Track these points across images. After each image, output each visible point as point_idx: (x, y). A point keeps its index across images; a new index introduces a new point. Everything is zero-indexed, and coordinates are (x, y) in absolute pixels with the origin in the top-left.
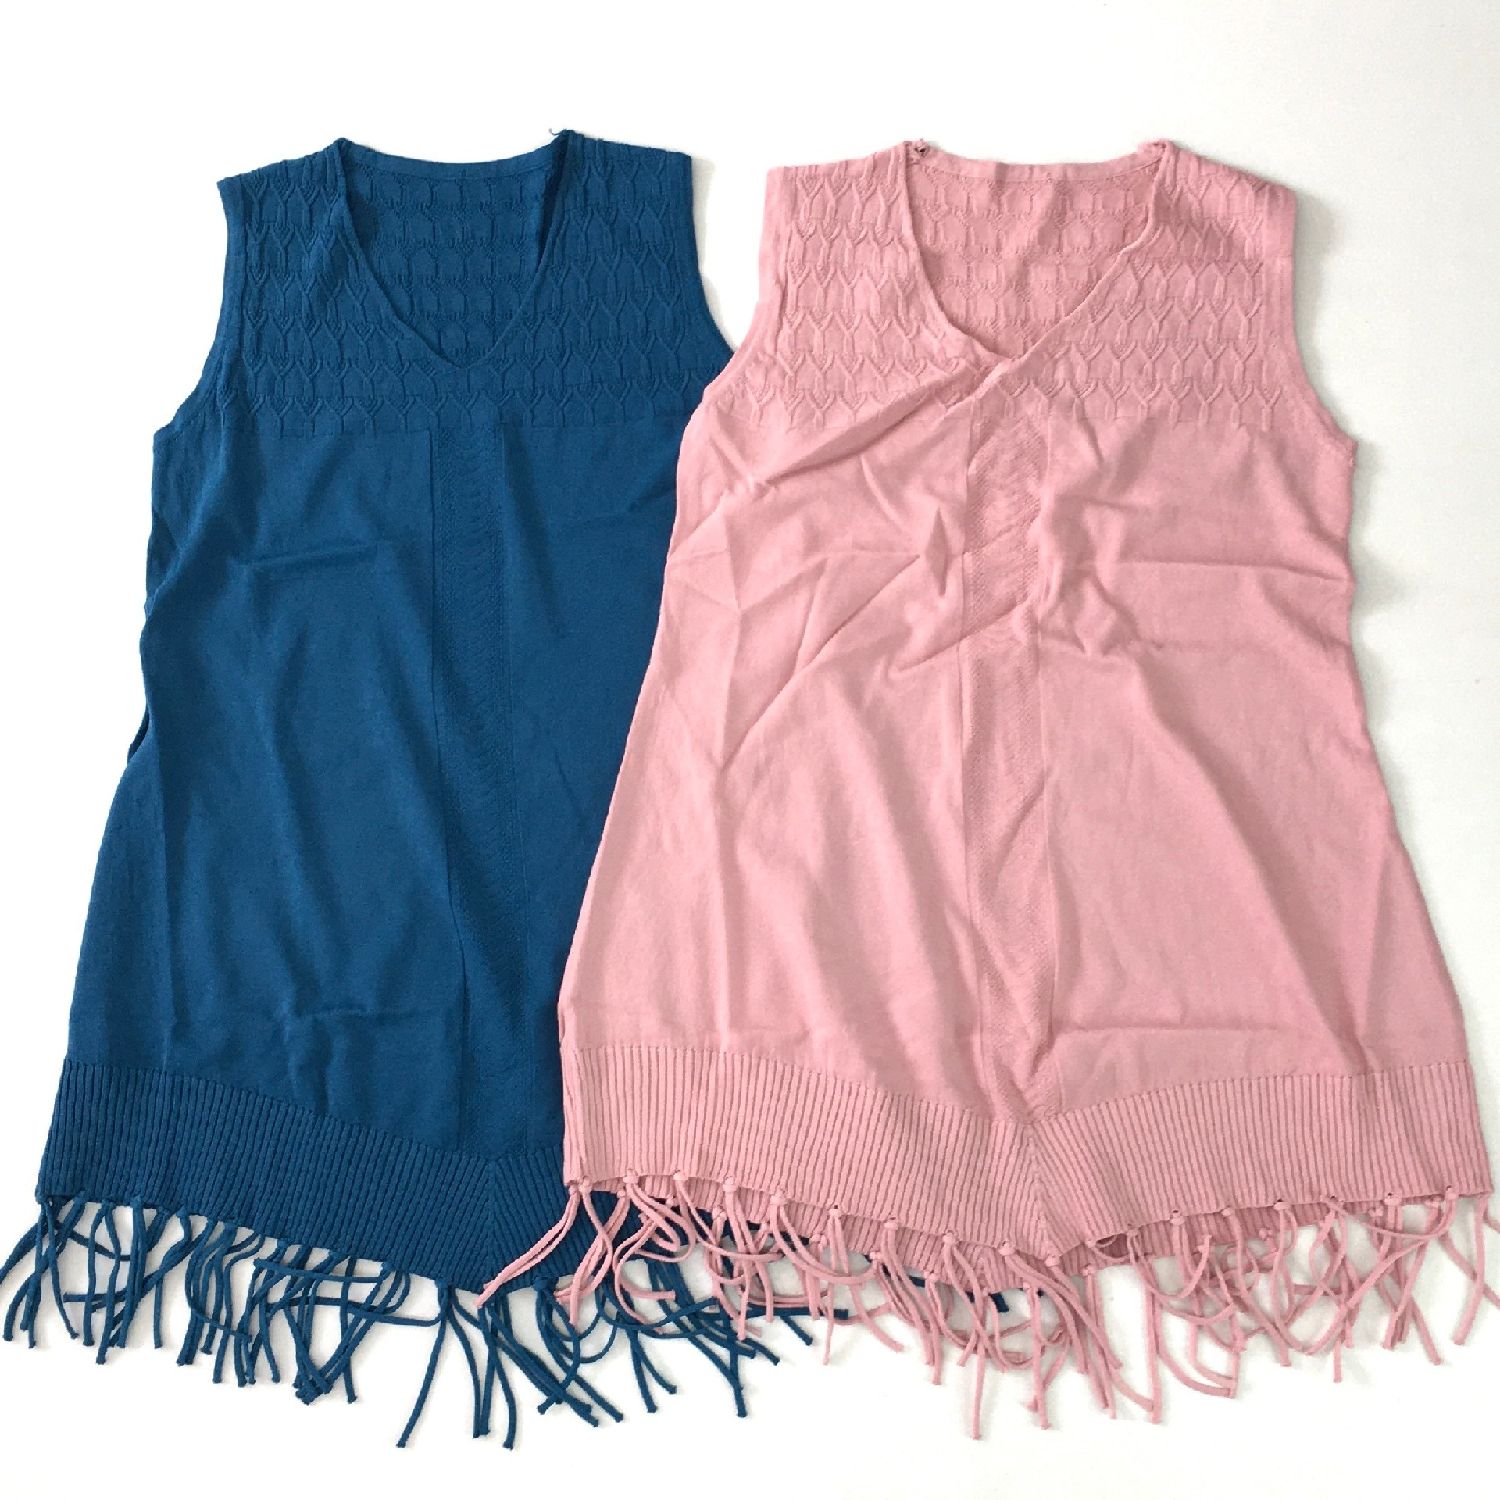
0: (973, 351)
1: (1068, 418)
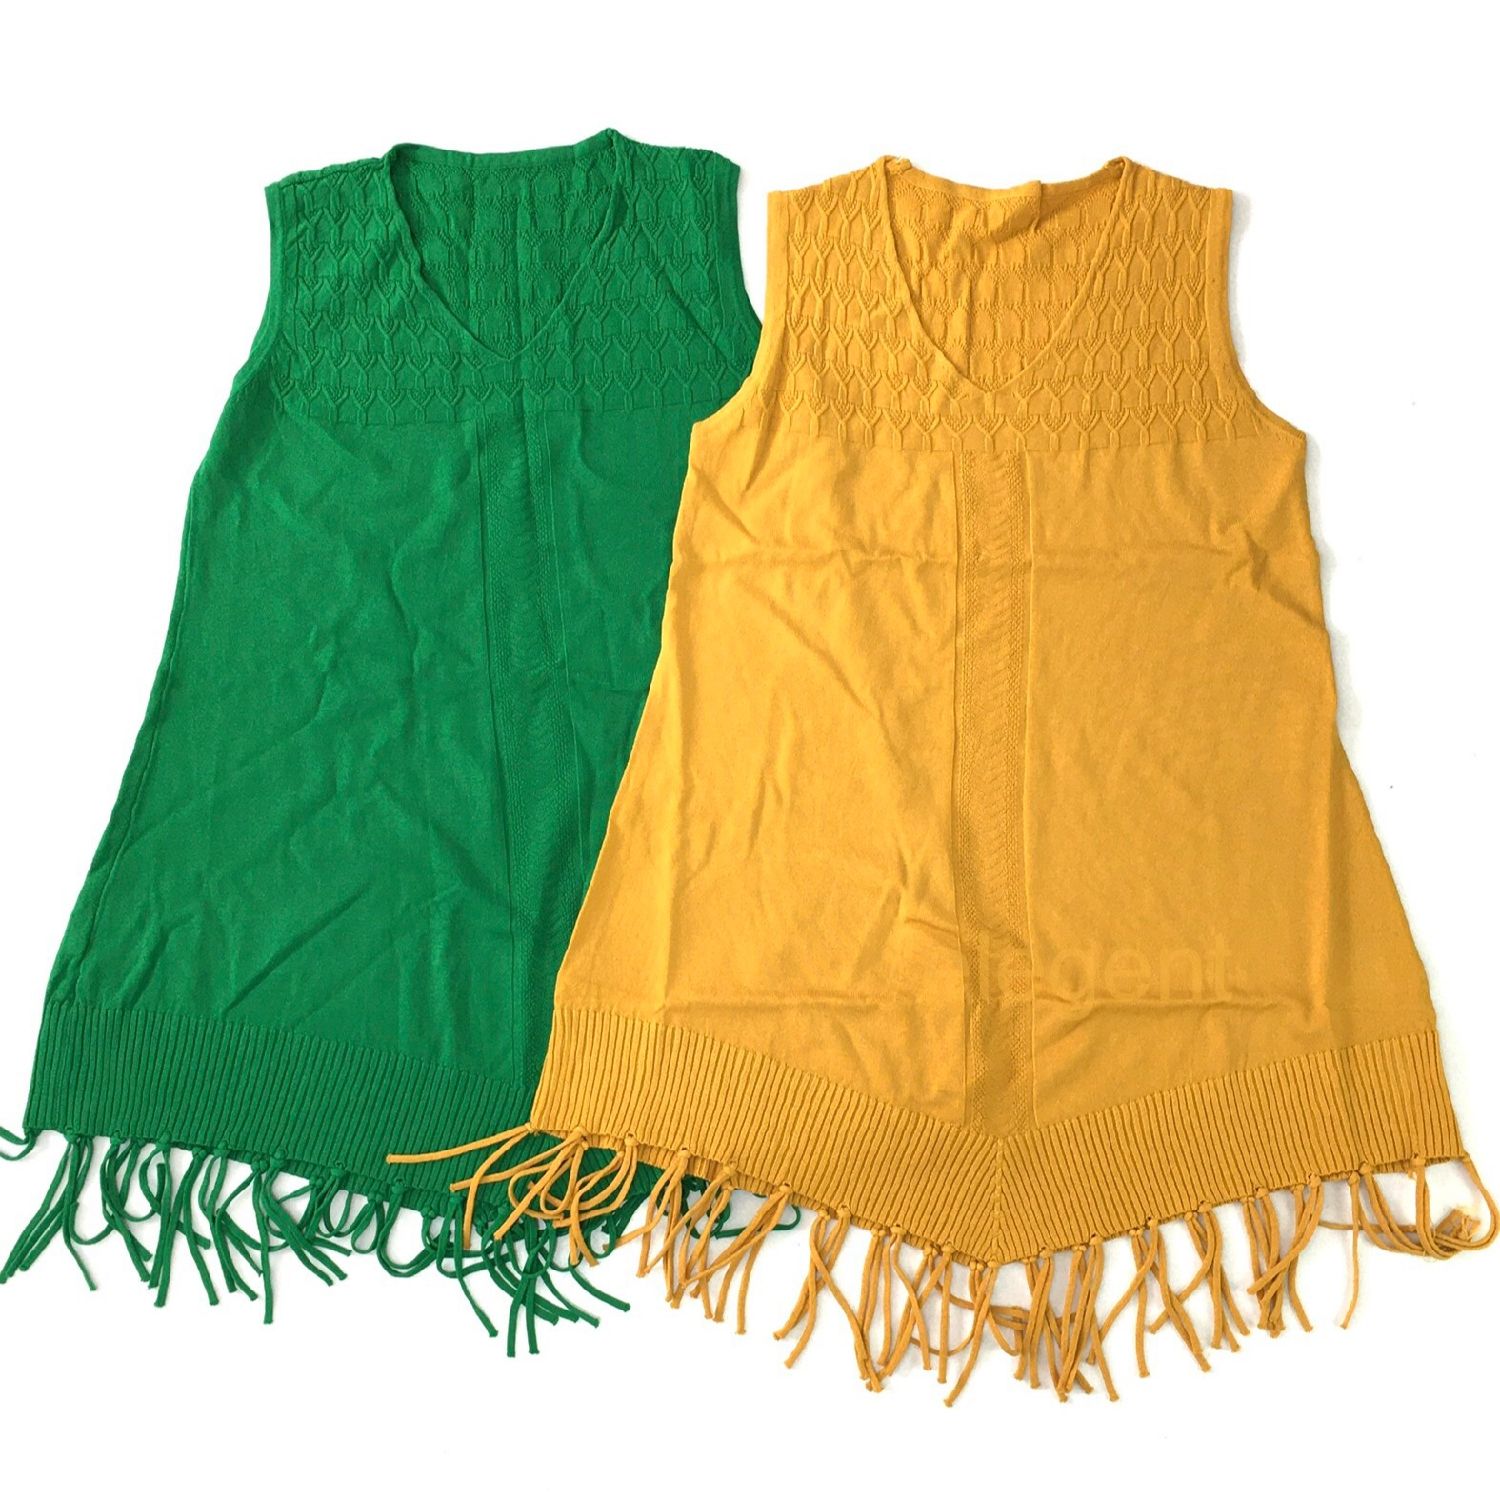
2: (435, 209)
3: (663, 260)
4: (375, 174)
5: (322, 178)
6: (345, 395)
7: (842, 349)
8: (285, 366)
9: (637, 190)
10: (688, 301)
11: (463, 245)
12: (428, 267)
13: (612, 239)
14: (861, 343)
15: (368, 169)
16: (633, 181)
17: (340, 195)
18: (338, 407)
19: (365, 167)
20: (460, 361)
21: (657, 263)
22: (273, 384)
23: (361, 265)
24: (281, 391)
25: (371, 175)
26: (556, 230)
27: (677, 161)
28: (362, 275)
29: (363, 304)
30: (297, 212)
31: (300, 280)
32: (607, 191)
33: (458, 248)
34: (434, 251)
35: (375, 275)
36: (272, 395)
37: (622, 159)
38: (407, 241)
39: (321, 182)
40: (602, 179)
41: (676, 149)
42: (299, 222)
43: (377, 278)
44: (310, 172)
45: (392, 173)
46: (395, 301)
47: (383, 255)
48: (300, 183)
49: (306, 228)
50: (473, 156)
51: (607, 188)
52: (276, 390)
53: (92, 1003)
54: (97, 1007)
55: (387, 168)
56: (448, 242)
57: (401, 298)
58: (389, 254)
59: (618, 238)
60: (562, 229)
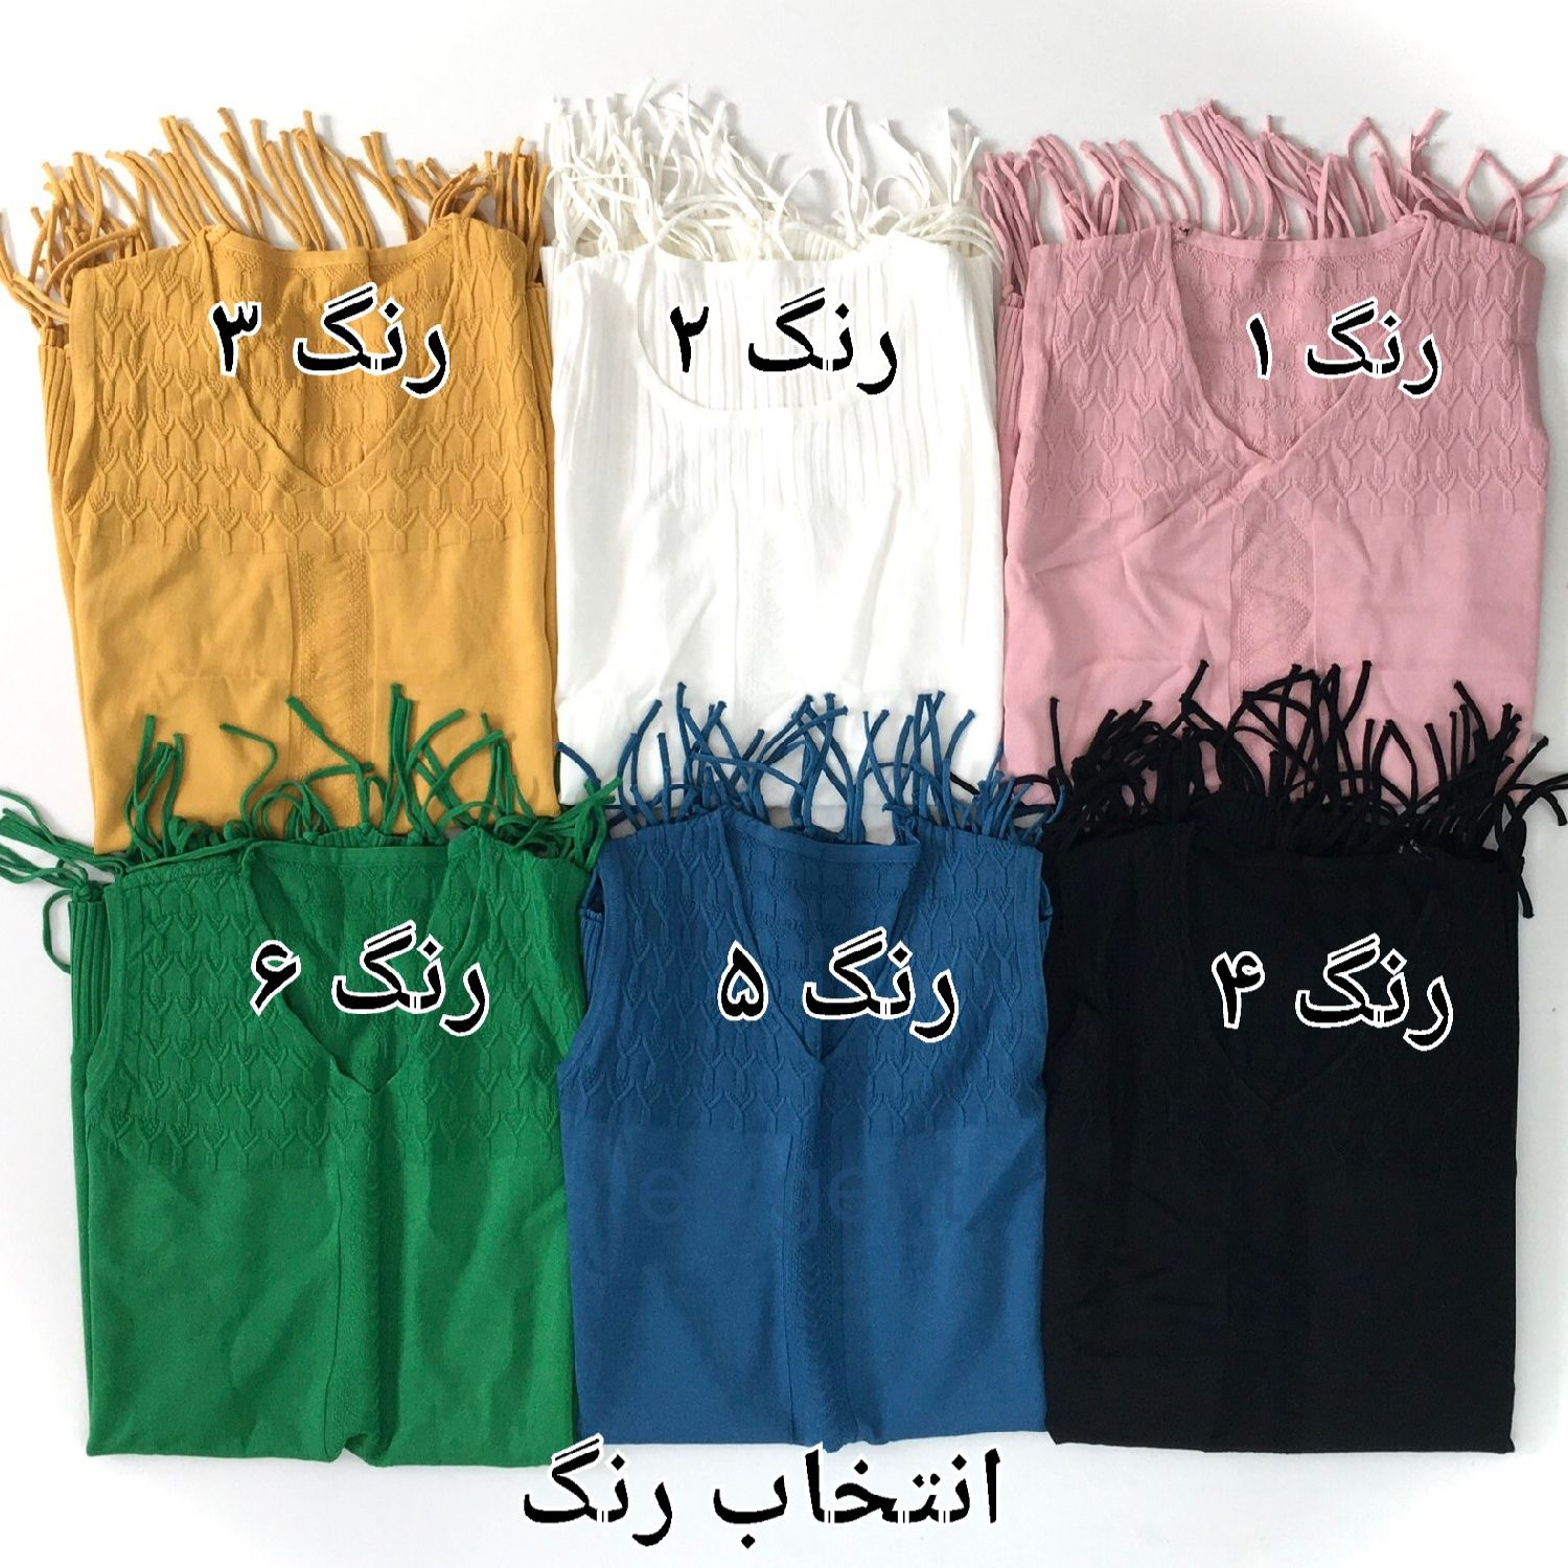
0: (1234, 447)
1: (1332, 519)
3: (531, 983)
4: (232, 878)
5: (170, 882)
6: (193, 1134)
7: (161, 438)
8: (123, 1101)
9: (502, 900)
14: (183, 431)
15: (223, 871)
17: (191, 899)
18: (185, 1148)
24: (116, 1130)
25: (227, 879)
28: (217, 994)
30: (144, 918)
32: (471, 898)
35: (232, 994)
39: (169, 885)
42: (144, 930)
43: (234, 997)
45: (252, 878)
49: (152, 938)
51: (472, 894)
55: (246, 873)
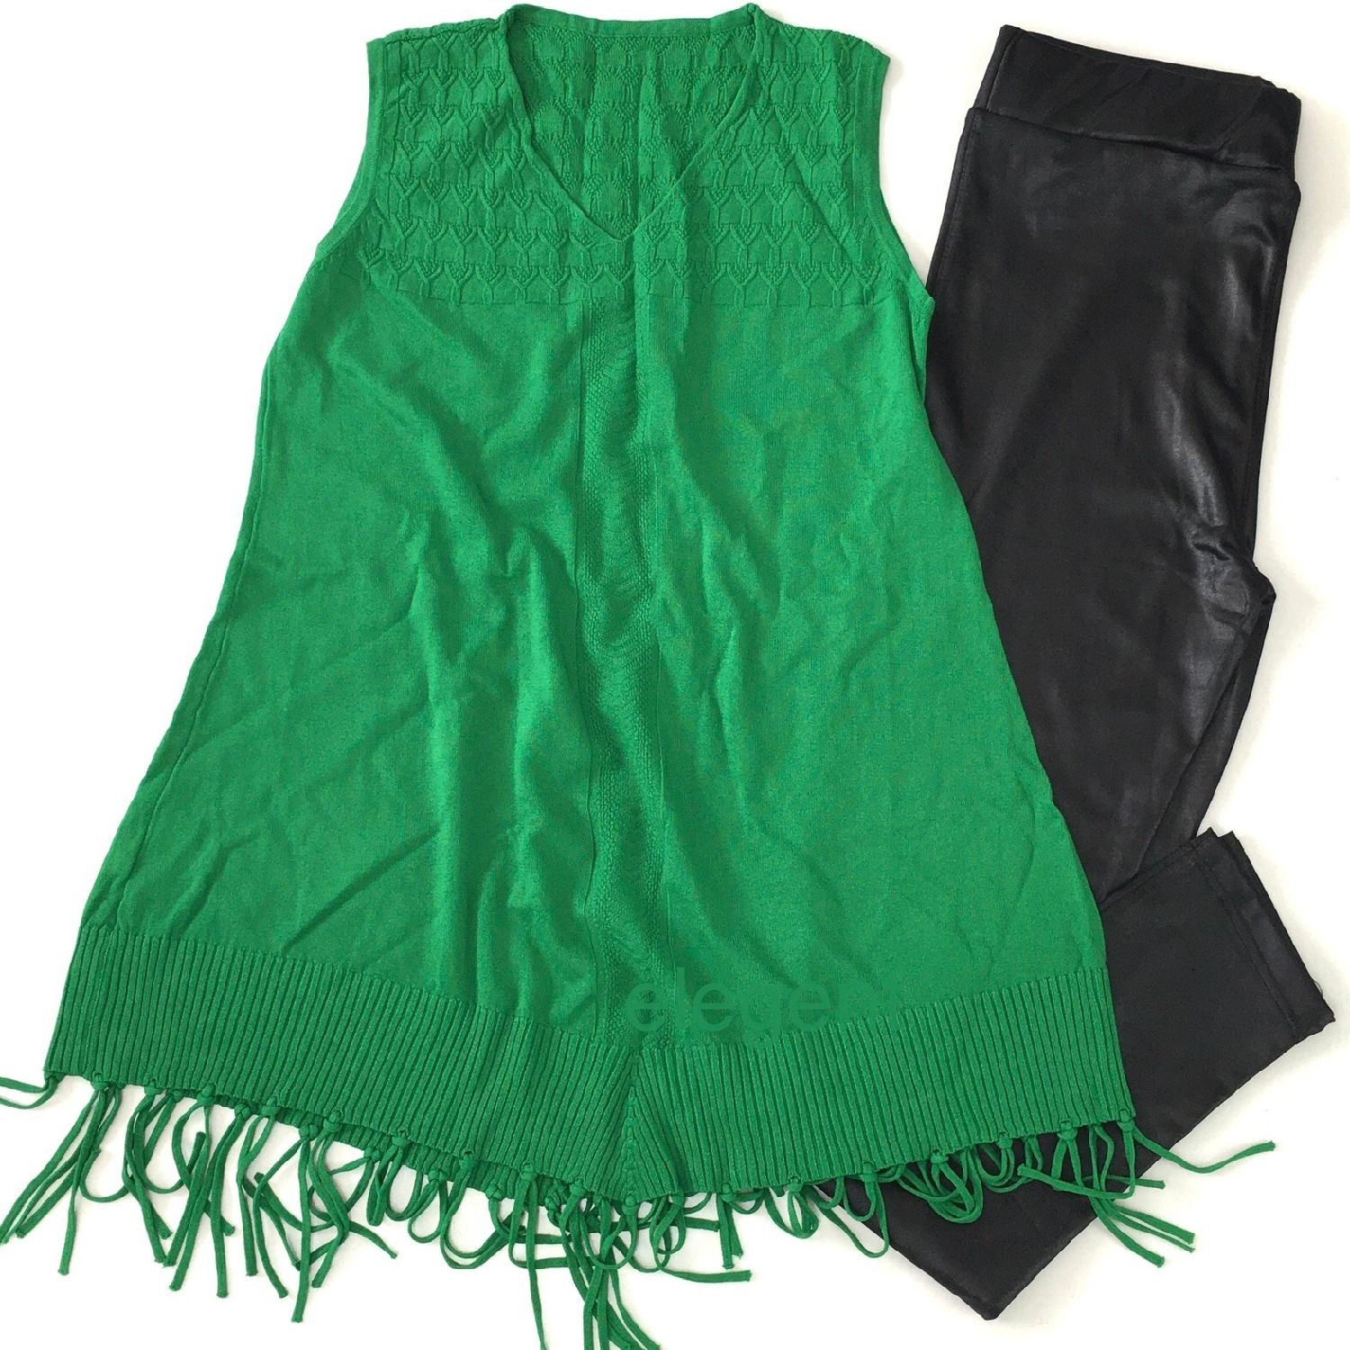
2: (552, 75)
3: (795, 148)
4: (489, 36)
5: (430, 37)
6: (439, 270)
8: (375, 236)
9: (774, 72)
10: (817, 194)
11: (580, 117)
12: (538, 138)
13: (740, 121)
15: (481, 30)
16: (772, 62)
17: (449, 55)
18: (431, 282)
19: (478, 28)
20: (568, 239)
21: (788, 151)
22: (361, 253)
23: (466, 131)
24: (368, 260)
25: (485, 37)
26: (681, 106)
27: (821, 44)
28: (466, 142)
29: (466, 173)
30: (401, 71)
31: (399, 145)
32: (741, 70)
33: (574, 119)
34: (548, 120)
35: (481, 143)
36: (360, 265)
37: (763, 38)
38: (519, 107)
39: (430, 41)
40: (738, 58)
41: (822, 31)
42: (402, 82)
43: (483, 146)
44: (418, 30)
45: (508, 34)
46: (501, 171)
47: (491, 120)
48: (407, 40)
49: (408, 89)
50: (598, 22)
51: (741, 67)
52: (363, 261)
53: (135, 930)
54: (141, 933)
55: (502, 30)
56: (565, 113)
57: (509, 169)
58: (497, 121)
59: (747, 122)
60: (688, 106)
